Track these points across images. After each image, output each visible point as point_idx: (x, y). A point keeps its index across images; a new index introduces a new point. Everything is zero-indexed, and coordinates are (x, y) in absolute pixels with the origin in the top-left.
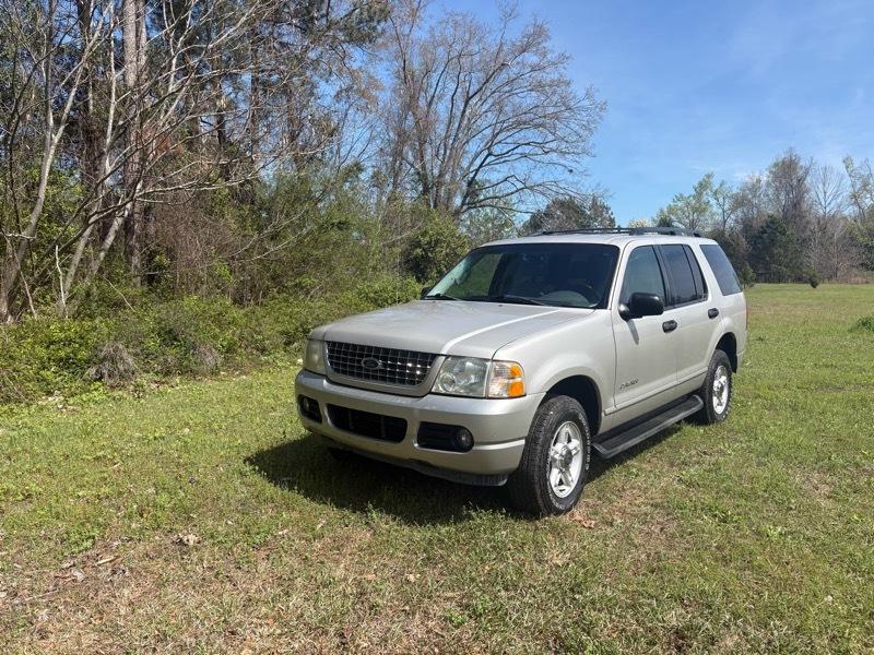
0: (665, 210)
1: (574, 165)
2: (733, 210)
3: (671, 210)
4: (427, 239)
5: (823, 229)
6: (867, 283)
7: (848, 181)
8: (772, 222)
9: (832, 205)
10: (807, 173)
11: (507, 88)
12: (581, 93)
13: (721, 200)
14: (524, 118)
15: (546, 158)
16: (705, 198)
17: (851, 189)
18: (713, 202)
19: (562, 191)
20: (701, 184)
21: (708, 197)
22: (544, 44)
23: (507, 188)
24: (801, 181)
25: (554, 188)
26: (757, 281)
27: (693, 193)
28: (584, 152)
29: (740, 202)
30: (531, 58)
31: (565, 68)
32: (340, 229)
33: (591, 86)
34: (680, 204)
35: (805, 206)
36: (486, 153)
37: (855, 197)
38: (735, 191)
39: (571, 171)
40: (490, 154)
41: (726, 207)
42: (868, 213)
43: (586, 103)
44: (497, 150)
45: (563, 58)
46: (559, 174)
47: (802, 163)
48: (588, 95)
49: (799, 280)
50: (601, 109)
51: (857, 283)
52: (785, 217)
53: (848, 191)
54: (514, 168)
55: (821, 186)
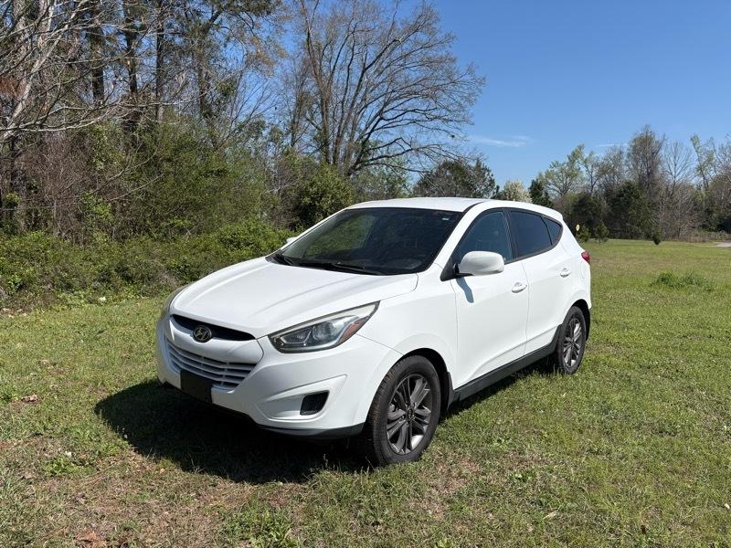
0: (544, 174)
1: (455, 131)
2: (599, 176)
3: (549, 175)
4: (315, 189)
5: (671, 196)
6: (704, 241)
7: (695, 156)
8: (629, 187)
9: (681, 175)
10: (660, 147)
11: (401, 62)
12: (463, 70)
13: (590, 168)
14: (414, 88)
15: (431, 124)
16: (576, 165)
17: (698, 163)
18: (583, 169)
19: (443, 153)
20: (574, 154)
21: (579, 165)
22: (434, 26)
23: (395, 149)
24: (654, 153)
25: (437, 151)
26: (610, 237)
27: (567, 161)
28: (464, 120)
29: (604, 170)
30: (422, 37)
31: (450, 47)
32: (218, 175)
33: (472, 63)
34: (556, 170)
35: (657, 175)
36: (378, 117)
37: (700, 169)
38: (601, 160)
39: (453, 136)
40: (382, 119)
41: (594, 173)
42: (712, 184)
43: (467, 78)
44: (389, 115)
45: (449, 38)
46: (443, 138)
47: (657, 139)
48: (470, 71)
49: (648, 237)
50: (480, 83)
51: (696, 241)
52: (640, 184)
53: (695, 164)
54: (402, 132)
55: (672, 159)
